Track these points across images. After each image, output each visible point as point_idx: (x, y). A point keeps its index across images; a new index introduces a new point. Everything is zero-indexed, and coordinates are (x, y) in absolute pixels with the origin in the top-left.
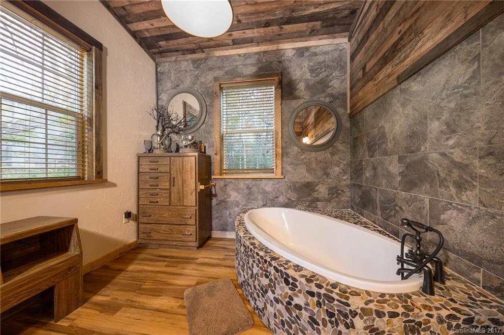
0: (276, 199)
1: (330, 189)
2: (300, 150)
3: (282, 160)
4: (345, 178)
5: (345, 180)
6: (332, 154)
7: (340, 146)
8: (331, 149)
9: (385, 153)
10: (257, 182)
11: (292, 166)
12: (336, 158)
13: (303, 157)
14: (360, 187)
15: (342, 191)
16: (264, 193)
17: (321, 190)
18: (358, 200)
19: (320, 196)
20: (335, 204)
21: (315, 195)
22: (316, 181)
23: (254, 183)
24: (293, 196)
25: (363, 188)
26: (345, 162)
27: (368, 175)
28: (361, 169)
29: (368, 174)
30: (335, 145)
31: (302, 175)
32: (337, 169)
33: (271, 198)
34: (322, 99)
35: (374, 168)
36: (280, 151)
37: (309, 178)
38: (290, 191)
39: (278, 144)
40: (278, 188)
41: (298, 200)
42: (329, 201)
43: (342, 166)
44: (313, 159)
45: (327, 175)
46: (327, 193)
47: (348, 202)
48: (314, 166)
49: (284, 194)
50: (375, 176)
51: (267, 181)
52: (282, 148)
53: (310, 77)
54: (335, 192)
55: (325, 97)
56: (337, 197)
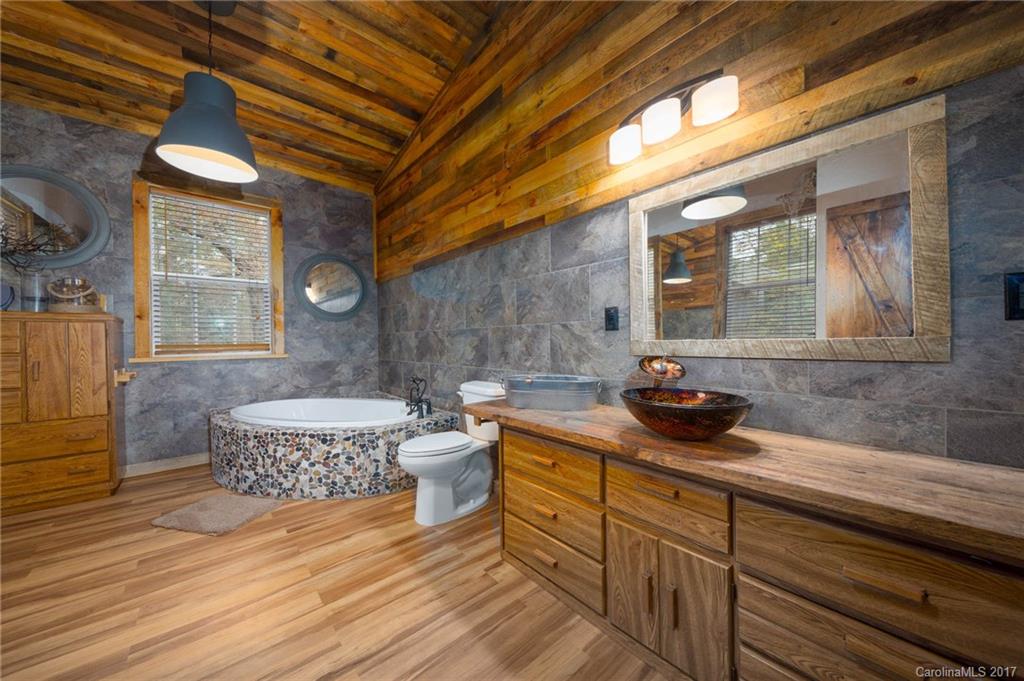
0: (274, 390)
1: (355, 369)
2: (313, 319)
3: (286, 333)
4: (372, 354)
5: (372, 357)
6: (358, 325)
7: (366, 315)
8: (355, 319)
9: (407, 329)
10: (238, 366)
11: (302, 340)
12: (362, 330)
13: (317, 328)
14: (388, 362)
15: (370, 370)
16: (254, 381)
17: (344, 371)
18: (386, 378)
19: (342, 379)
20: (360, 387)
21: (335, 378)
22: (338, 360)
23: (231, 367)
24: (303, 381)
25: (391, 364)
26: (373, 336)
27: (394, 350)
28: (389, 344)
29: (395, 348)
30: (360, 314)
31: (315, 352)
32: (363, 345)
33: (266, 388)
34: (344, 255)
35: (400, 343)
36: (281, 318)
37: (328, 356)
38: (298, 375)
39: (278, 307)
40: (278, 373)
41: (312, 387)
42: (354, 384)
43: (368, 341)
44: (332, 331)
45: (351, 351)
46: (351, 374)
47: (376, 382)
48: (334, 340)
49: (289, 380)
50: (400, 351)
51: (257, 364)
52: (286, 314)
53: (326, 223)
54: (360, 372)
55: (349, 253)
56: (363, 378)
